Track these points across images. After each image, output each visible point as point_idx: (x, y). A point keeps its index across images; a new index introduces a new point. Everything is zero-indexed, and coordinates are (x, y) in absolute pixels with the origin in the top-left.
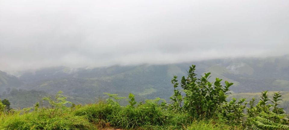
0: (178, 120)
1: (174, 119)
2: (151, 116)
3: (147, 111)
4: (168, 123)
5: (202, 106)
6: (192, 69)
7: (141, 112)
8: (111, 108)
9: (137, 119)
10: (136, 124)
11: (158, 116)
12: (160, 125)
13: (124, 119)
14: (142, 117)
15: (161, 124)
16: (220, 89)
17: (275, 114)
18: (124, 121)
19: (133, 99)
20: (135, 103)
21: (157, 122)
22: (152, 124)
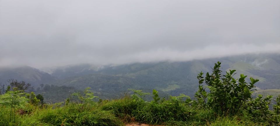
0: (202, 116)
1: (197, 115)
2: (175, 112)
3: (170, 107)
4: (192, 119)
5: (227, 102)
6: (217, 66)
7: (165, 108)
8: (136, 103)
9: (161, 115)
10: (159, 119)
11: (182, 112)
12: (184, 121)
13: (148, 114)
14: (165, 113)
15: (184, 120)
16: (245, 86)
18: (148, 116)
19: (157, 95)
20: (159, 99)
21: (181, 118)
22: (176, 120)
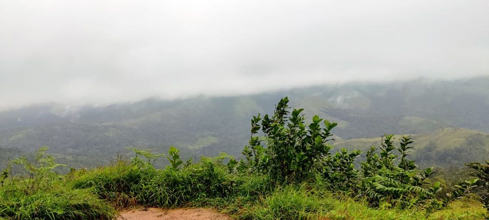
0: (252, 187)
1: (245, 185)
2: (208, 183)
3: (200, 174)
4: (236, 193)
5: (290, 162)
7: (190, 177)
8: (138, 172)
9: (183, 189)
10: (181, 198)
11: (219, 182)
12: (223, 197)
13: (161, 190)
14: (191, 185)
15: (224, 195)
16: (319, 134)
17: (402, 170)
18: (161, 194)
19: (176, 157)
20: (180, 163)
21: (218, 192)
22: (209, 197)
